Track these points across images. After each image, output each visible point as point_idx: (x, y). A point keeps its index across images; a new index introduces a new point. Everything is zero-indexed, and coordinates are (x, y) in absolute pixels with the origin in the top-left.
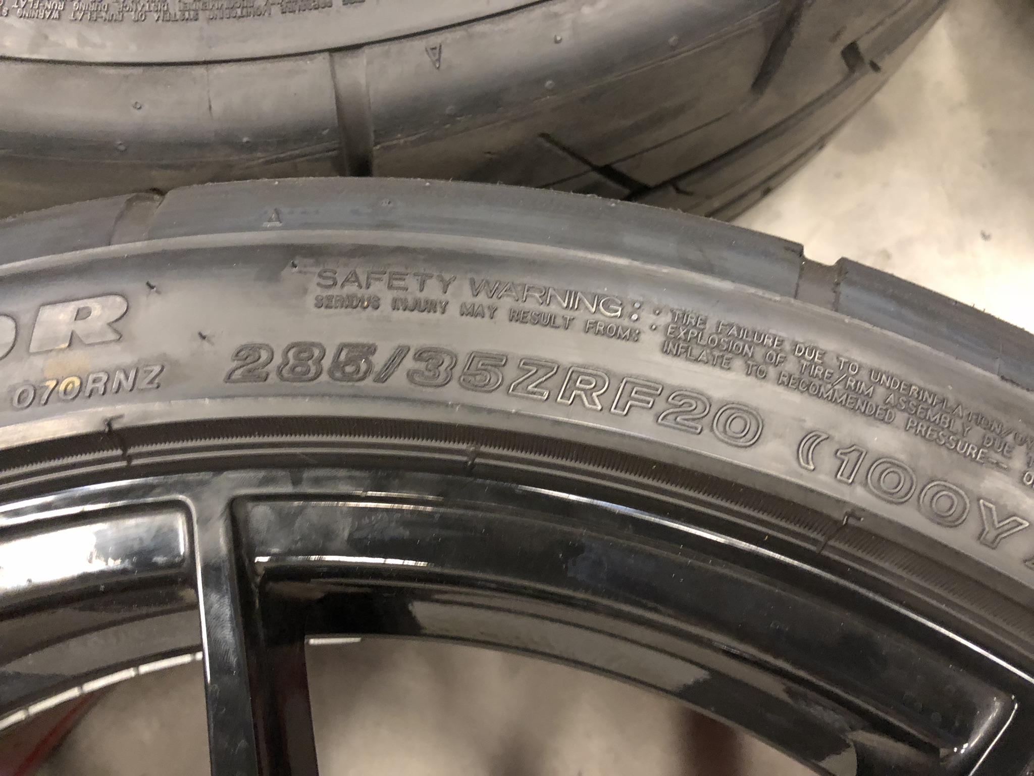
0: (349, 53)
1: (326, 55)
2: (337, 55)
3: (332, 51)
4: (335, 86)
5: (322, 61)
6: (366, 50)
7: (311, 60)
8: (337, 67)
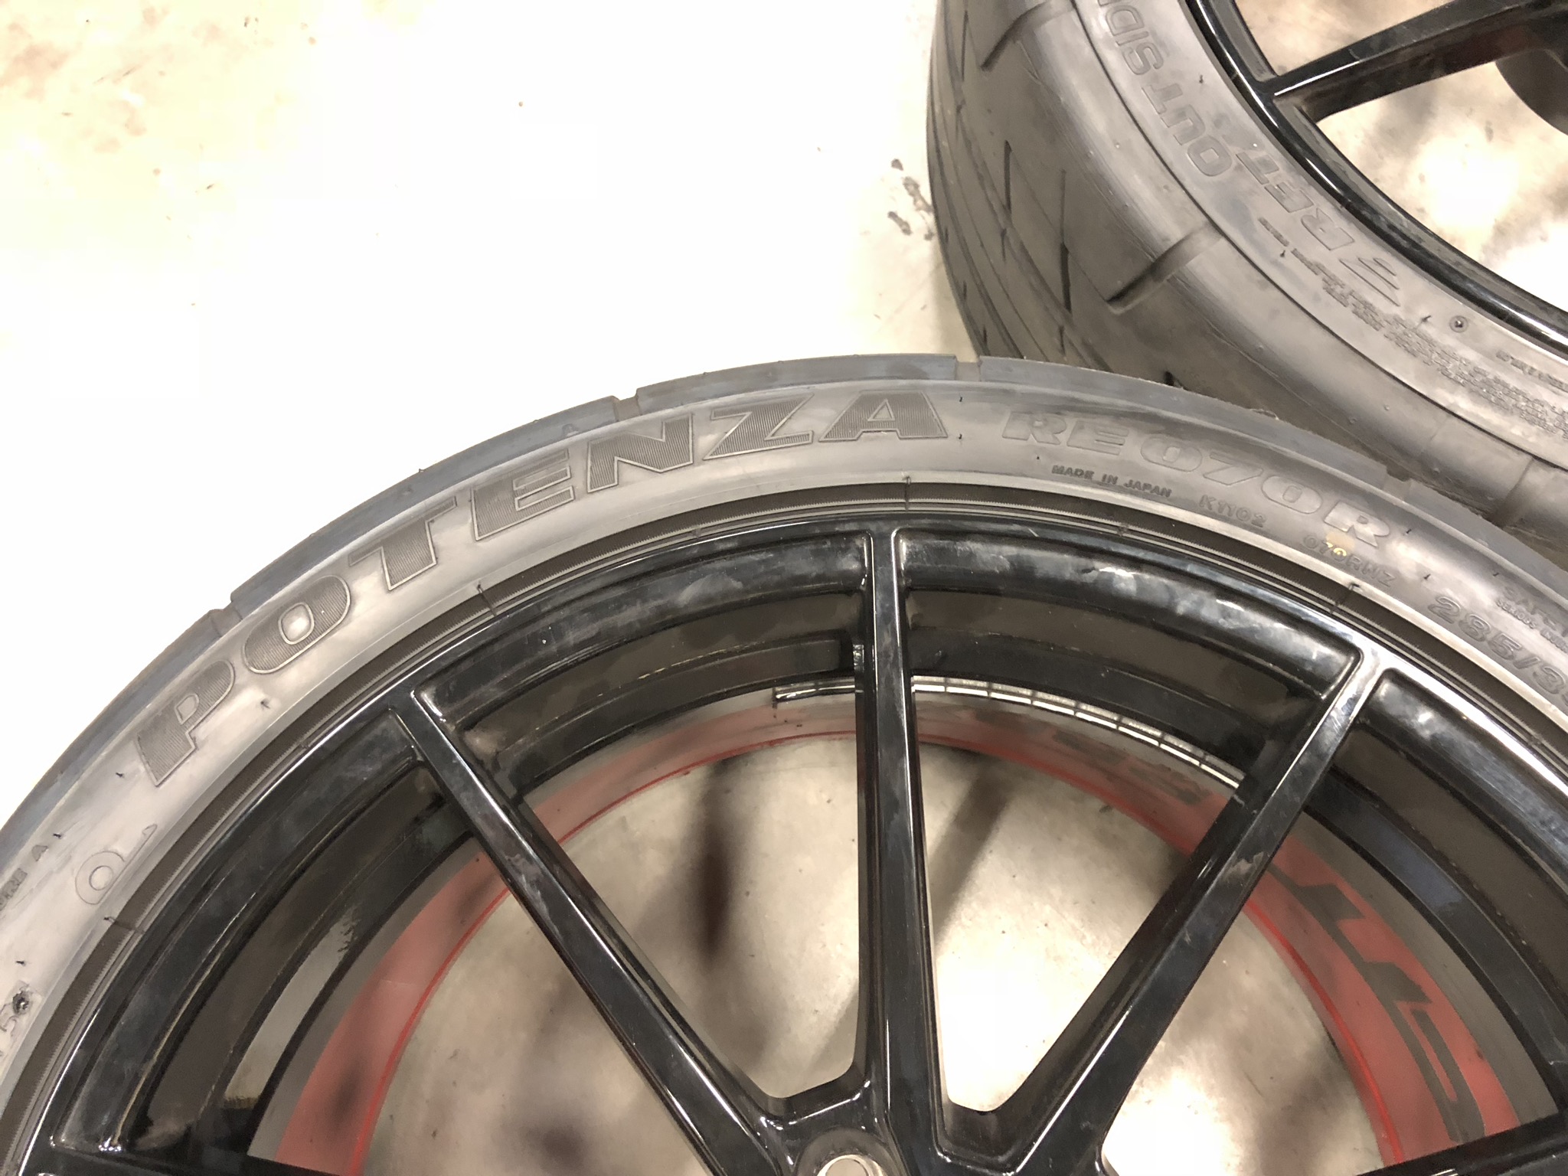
0: (1545, 466)
1: (1530, 457)
2: (1536, 461)
3: (1536, 457)
4: (1521, 479)
5: (1526, 458)
6: (1558, 472)
7: (1518, 454)
8: (1531, 469)
